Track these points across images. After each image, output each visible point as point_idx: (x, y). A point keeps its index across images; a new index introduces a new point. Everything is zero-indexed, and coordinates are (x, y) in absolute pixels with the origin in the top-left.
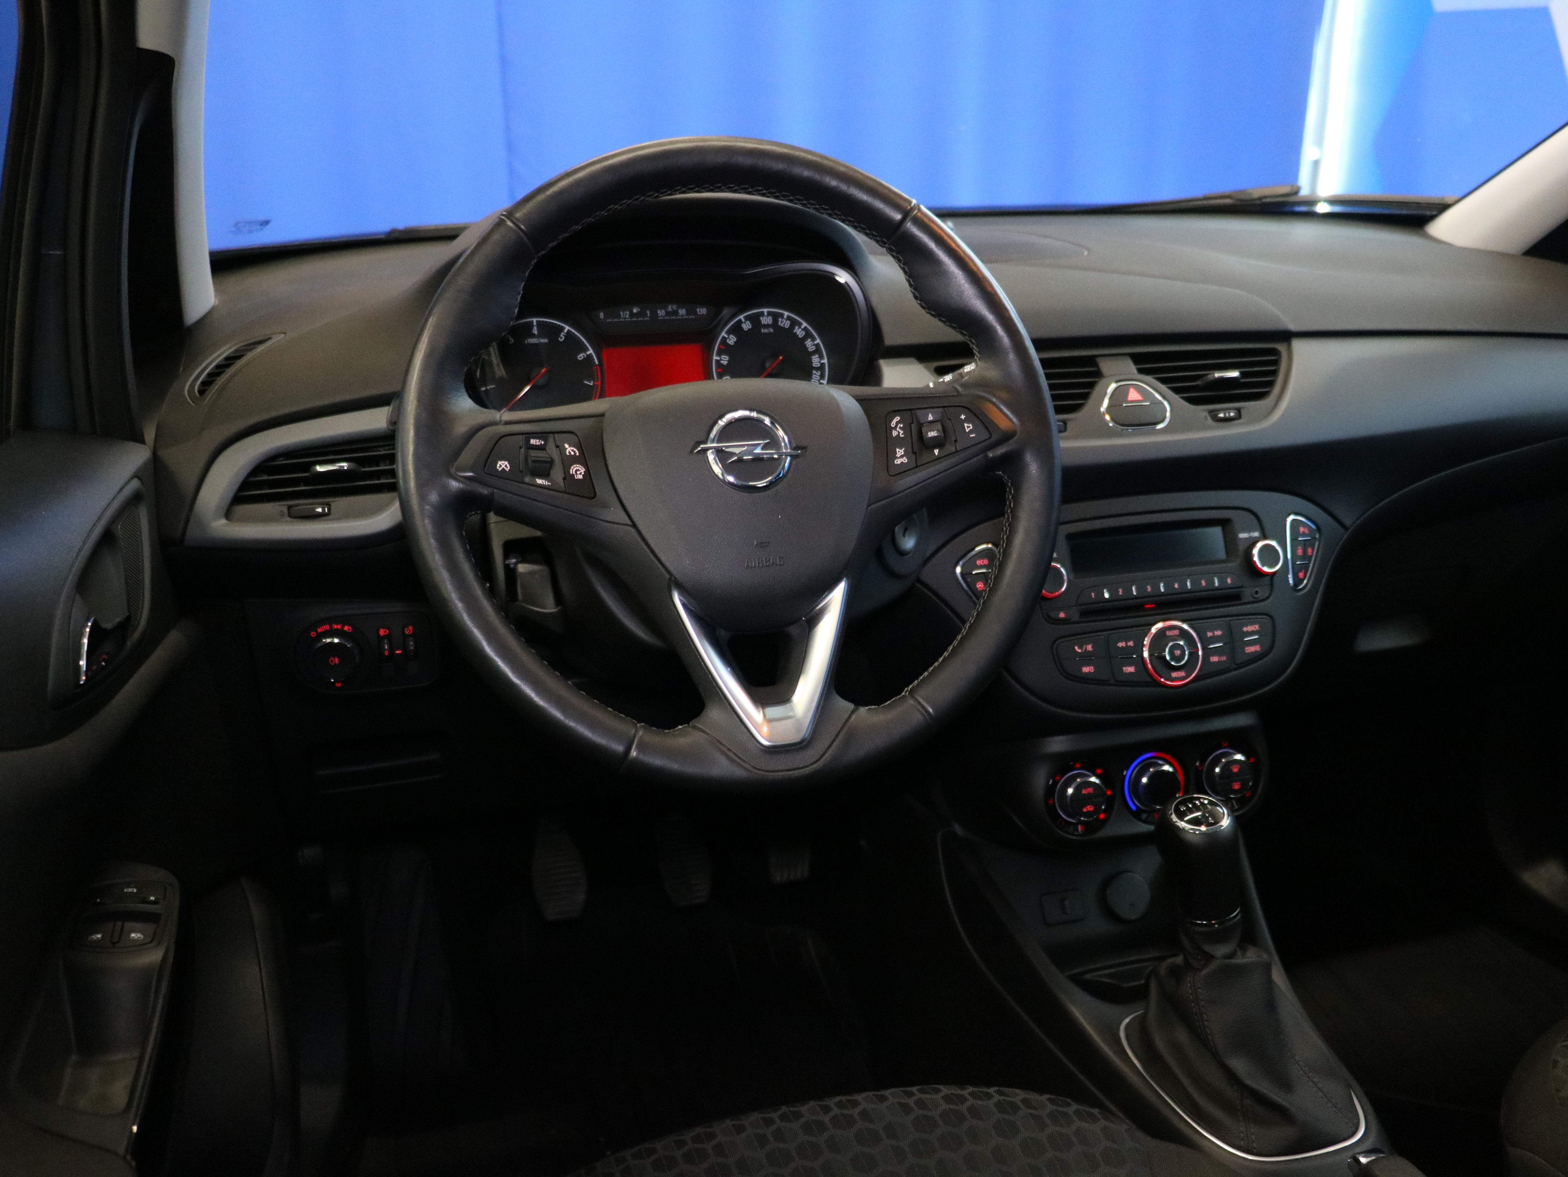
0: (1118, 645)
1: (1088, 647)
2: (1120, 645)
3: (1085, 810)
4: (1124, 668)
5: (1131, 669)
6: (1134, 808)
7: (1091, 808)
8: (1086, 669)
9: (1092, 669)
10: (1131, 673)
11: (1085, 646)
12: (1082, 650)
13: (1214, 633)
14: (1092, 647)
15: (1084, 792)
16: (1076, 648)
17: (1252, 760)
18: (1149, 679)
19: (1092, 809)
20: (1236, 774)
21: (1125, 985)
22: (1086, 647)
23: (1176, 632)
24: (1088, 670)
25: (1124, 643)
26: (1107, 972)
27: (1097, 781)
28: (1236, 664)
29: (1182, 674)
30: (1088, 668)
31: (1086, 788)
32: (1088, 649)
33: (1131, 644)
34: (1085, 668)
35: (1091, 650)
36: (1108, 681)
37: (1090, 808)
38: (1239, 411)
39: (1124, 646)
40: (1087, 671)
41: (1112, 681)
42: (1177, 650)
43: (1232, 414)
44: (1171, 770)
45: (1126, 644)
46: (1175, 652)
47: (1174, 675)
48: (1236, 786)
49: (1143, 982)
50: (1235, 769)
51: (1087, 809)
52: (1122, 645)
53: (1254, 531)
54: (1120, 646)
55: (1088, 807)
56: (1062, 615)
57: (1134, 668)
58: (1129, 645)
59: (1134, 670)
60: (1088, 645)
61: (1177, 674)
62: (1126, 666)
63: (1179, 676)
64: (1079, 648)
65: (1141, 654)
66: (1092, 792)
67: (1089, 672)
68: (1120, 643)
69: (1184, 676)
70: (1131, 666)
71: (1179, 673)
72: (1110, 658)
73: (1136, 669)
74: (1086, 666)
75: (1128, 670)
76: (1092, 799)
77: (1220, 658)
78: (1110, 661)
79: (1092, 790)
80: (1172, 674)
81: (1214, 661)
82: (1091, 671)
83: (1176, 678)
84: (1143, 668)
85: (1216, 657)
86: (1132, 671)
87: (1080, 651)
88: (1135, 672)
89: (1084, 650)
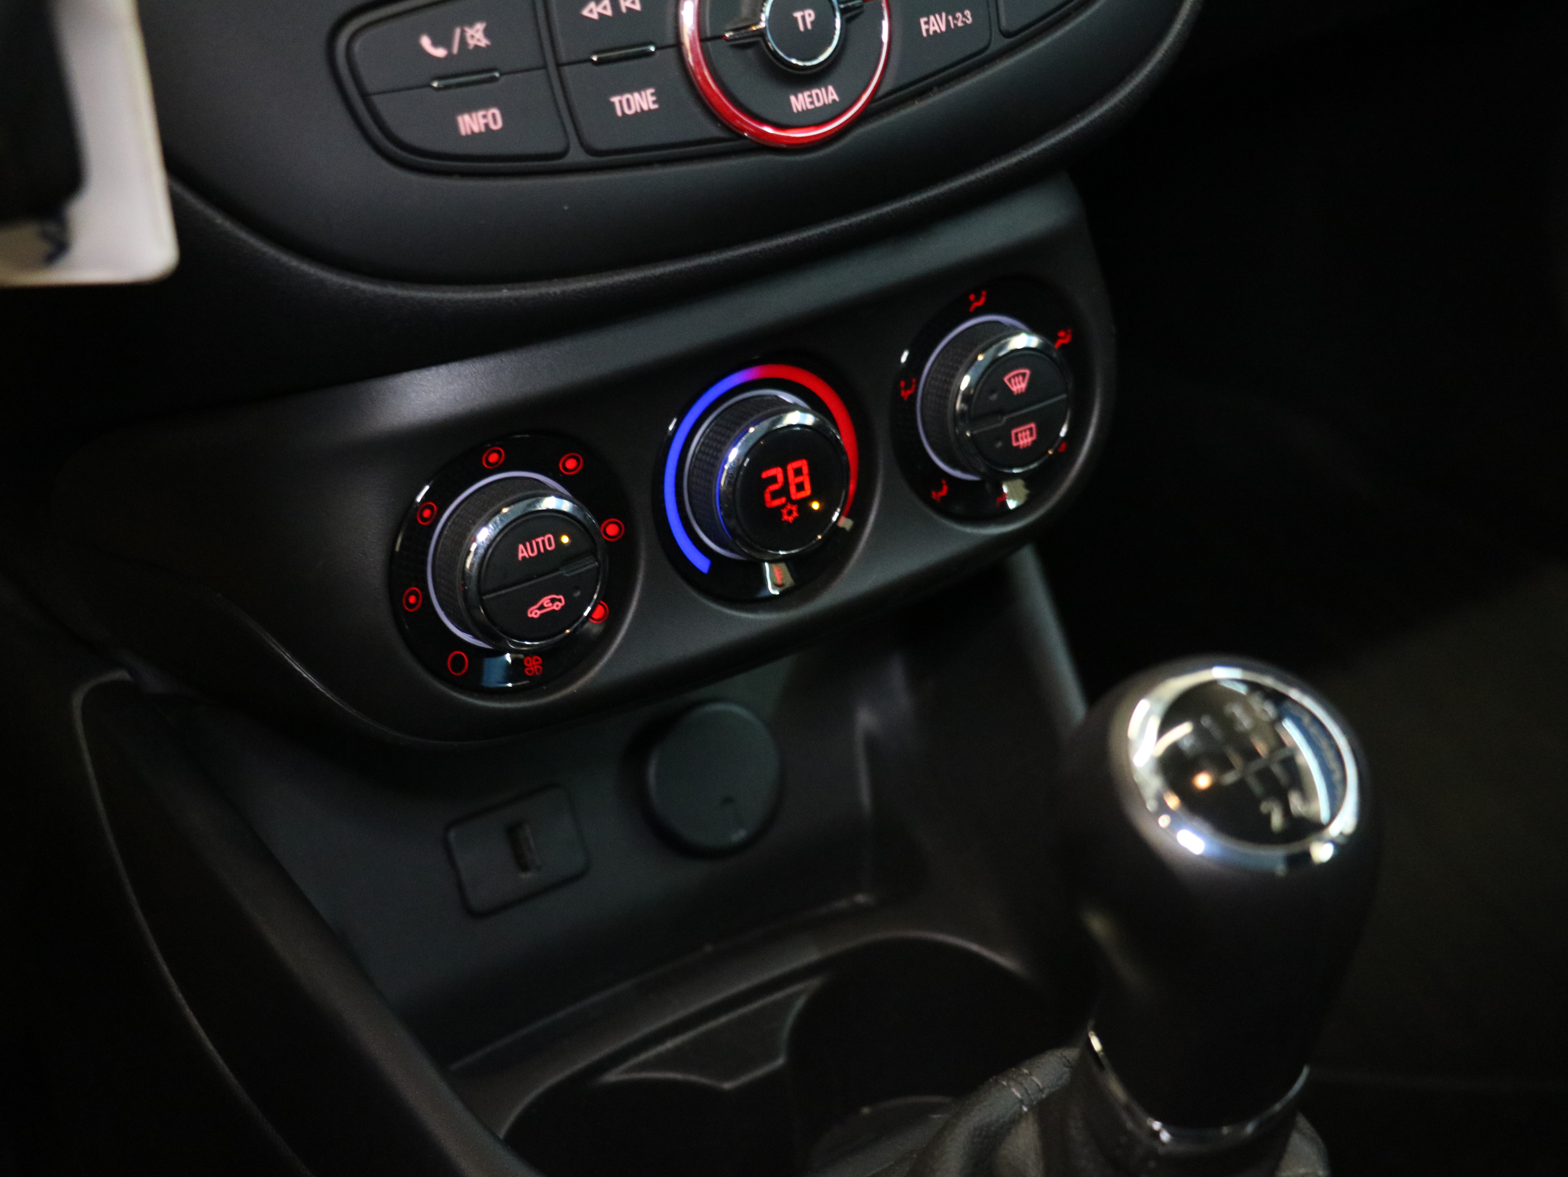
0: (585, 12)
1: (469, 32)
2: (593, 11)
3: (534, 613)
4: (615, 100)
5: (643, 100)
6: (702, 563)
7: (553, 601)
8: (471, 123)
9: (494, 115)
10: (643, 115)
11: (458, 32)
12: (448, 45)
14: (487, 33)
15: (523, 552)
16: (426, 42)
17: (1064, 337)
18: (714, 131)
19: (557, 606)
20: (1021, 395)
21: (727, 1086)
22: (463, 33)
24: (482, 121)
25: (606, 2)
26: (670, 1044)
27: (566, 506)
28: (1007, 35)
29: (827, 94)
30: (481, 113)
31: (528, 538)
32: (472, 43)
33: (632, 3)
34: (466, 117)
35: (484, 42)
36: (562, 155)
37: (552, 603)
39: (609, 12)
40: (476, 129)
41: (577, 156)
42: (802, 8)
44: (809, 419)
45: (615, 6)
46: (798, 15)
47: (800, 102)
48: (1024, 437)
49: (780, 1061)
50: (1018, 385)
51: (542, 607)
52: (600, 9)
54: (595, 16)
55: (545, 601)
57: (652, 94)
58: (628, 9)
59: (654, 102)
60: (471, 24)
61: (810, 96)
62: (621, 92)
63: (818, 104)
64: (436, 44)
65: (671, 40)
66: (550, 545)
67: (483, 129)
68: (592, 5)
69: (834, 101)
70: (638, 87)
71: (815, 92)
72: (559, 65)
73: (659, 97)
74: (471, 107)
75: (629, 107)
76: (556, 570)
77: (950, 18)
78: (560, 76)
79: (549, 539)
80: (793, 98)
81: (931, 33)
82: (493, 127)
83: (805, 112)
84: (683, 91)
85: (938, 16)
86: (645, 108)
87: (440, 52)
88: (655, 110)
89: (455, 48)
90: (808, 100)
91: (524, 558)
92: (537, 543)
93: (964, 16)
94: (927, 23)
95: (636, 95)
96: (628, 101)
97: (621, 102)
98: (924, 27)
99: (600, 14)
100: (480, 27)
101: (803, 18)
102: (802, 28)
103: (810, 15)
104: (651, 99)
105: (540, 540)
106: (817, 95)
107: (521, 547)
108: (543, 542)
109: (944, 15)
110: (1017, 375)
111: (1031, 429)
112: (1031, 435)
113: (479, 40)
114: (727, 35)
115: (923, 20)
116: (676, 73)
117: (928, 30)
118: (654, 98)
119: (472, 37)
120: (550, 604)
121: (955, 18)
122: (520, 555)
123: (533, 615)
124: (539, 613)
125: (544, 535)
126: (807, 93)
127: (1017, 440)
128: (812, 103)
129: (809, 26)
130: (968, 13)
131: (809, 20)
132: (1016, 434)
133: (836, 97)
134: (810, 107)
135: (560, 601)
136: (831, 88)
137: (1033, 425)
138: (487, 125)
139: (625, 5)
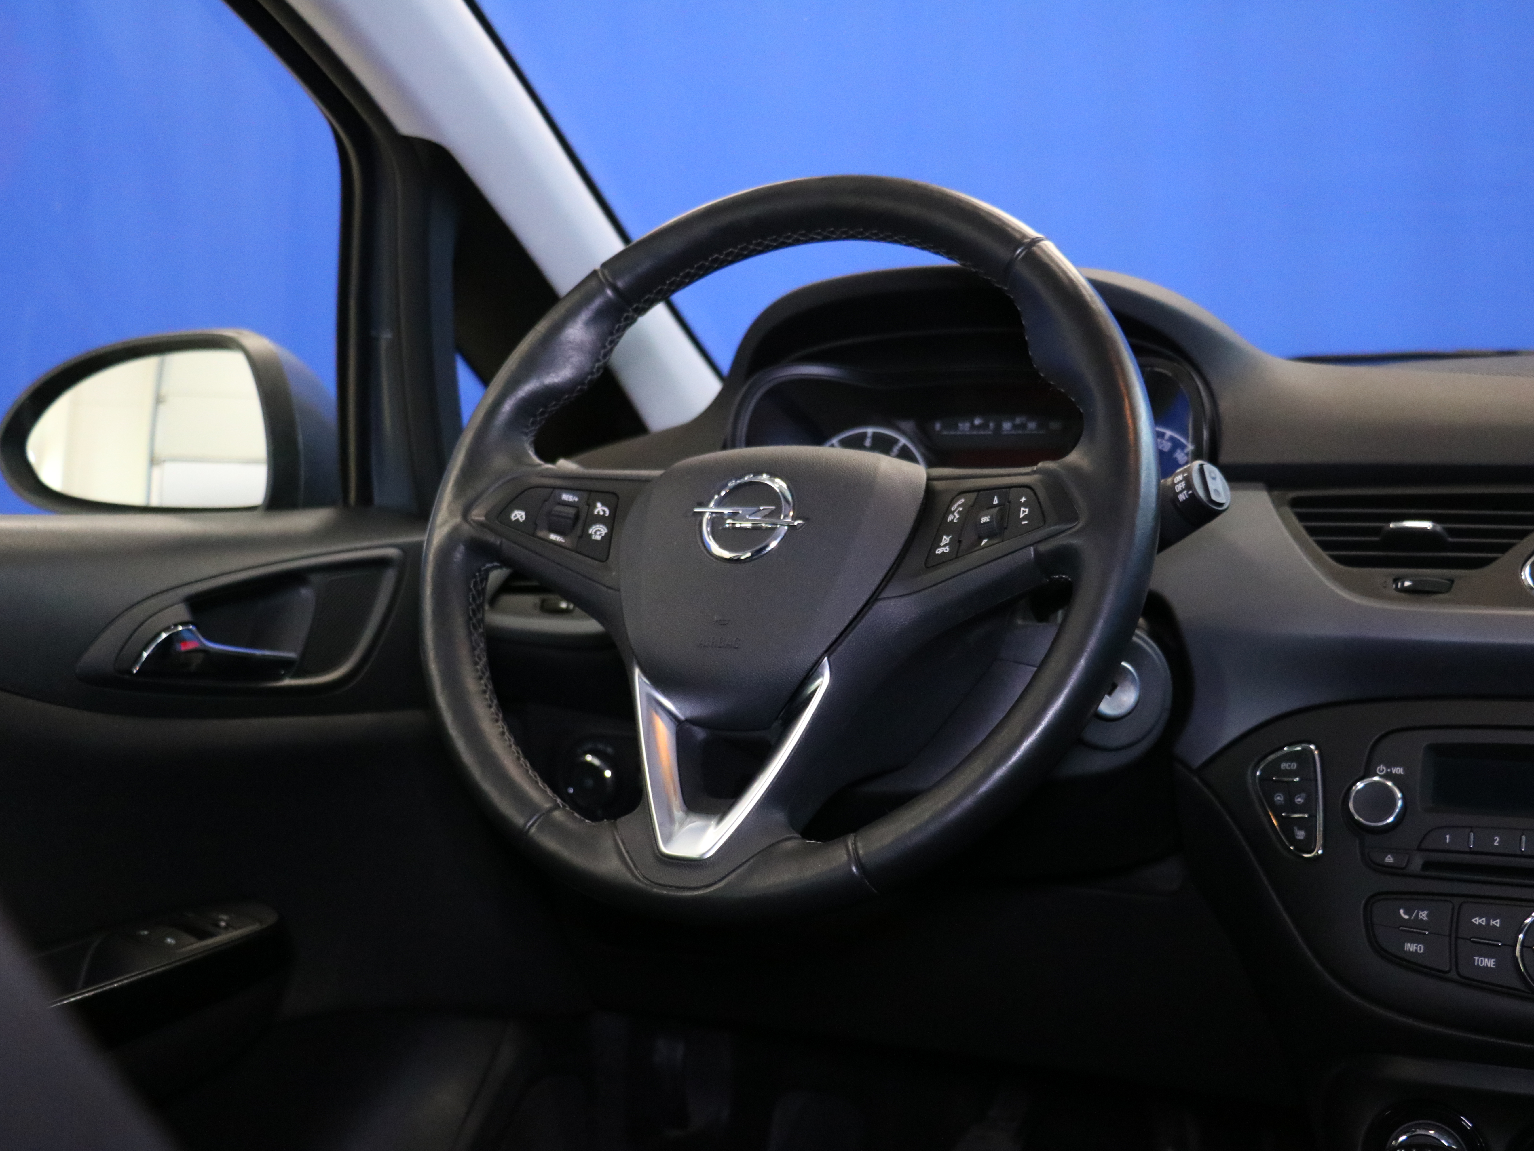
0: (1473, 921)
1: (1421, 913)
2: (1477, 921)
4: (1476, 958)
5: (1490, 963)
8: (1410, 947)
9: (1420, 948)
10: (1487, 968)
11: (1416, 912)
12: (1410, 915)
14: (1428, 916)
16: (1402, 911)
18: (1519, 985)
22: (1418, 913)
24: (1415, 948)
25: (1484, 919)
30: (1415, 945)
32: (1420, 917)
33: (1497, 923)
34: (1409, 944)
35: (1425, 919)
36: (1446, 973)
39: (1484, 924)
40: (1411, 950)
41: (1453, 975)
45: (1488, 922)
52: (1480, 921)
54: (1477, 923)
56: (1390, 859)
57: (1494, 961)
58: (1493, 925)
59: (1494, 965)
60: (1423, 911)
62: (1480, 956)
64: (1405, 913)
65: (1510, 945)
67: (1414, 951)
68: (1477, 918)
70: (1489, 957)
72: (1456, 937)
73: (1497, 963)
74: (1412, 941)
75: (1482, 963)
78: (1456, 942)
82: (1419, 951)
86: (1489, 965)
87: (1406, 917)
88: (1493, 968)
89: (1413, 918)
95: (1486, 960)
96: (1482, 961)
97: (1478, 960)
99: (1480, 923)
100: (1426, 912)
104: (1493, 963)
113: (1424, 917)
116: (1509, 954)
119: (1421, 915)
138: (1416, 950)
139: (1492, 922)
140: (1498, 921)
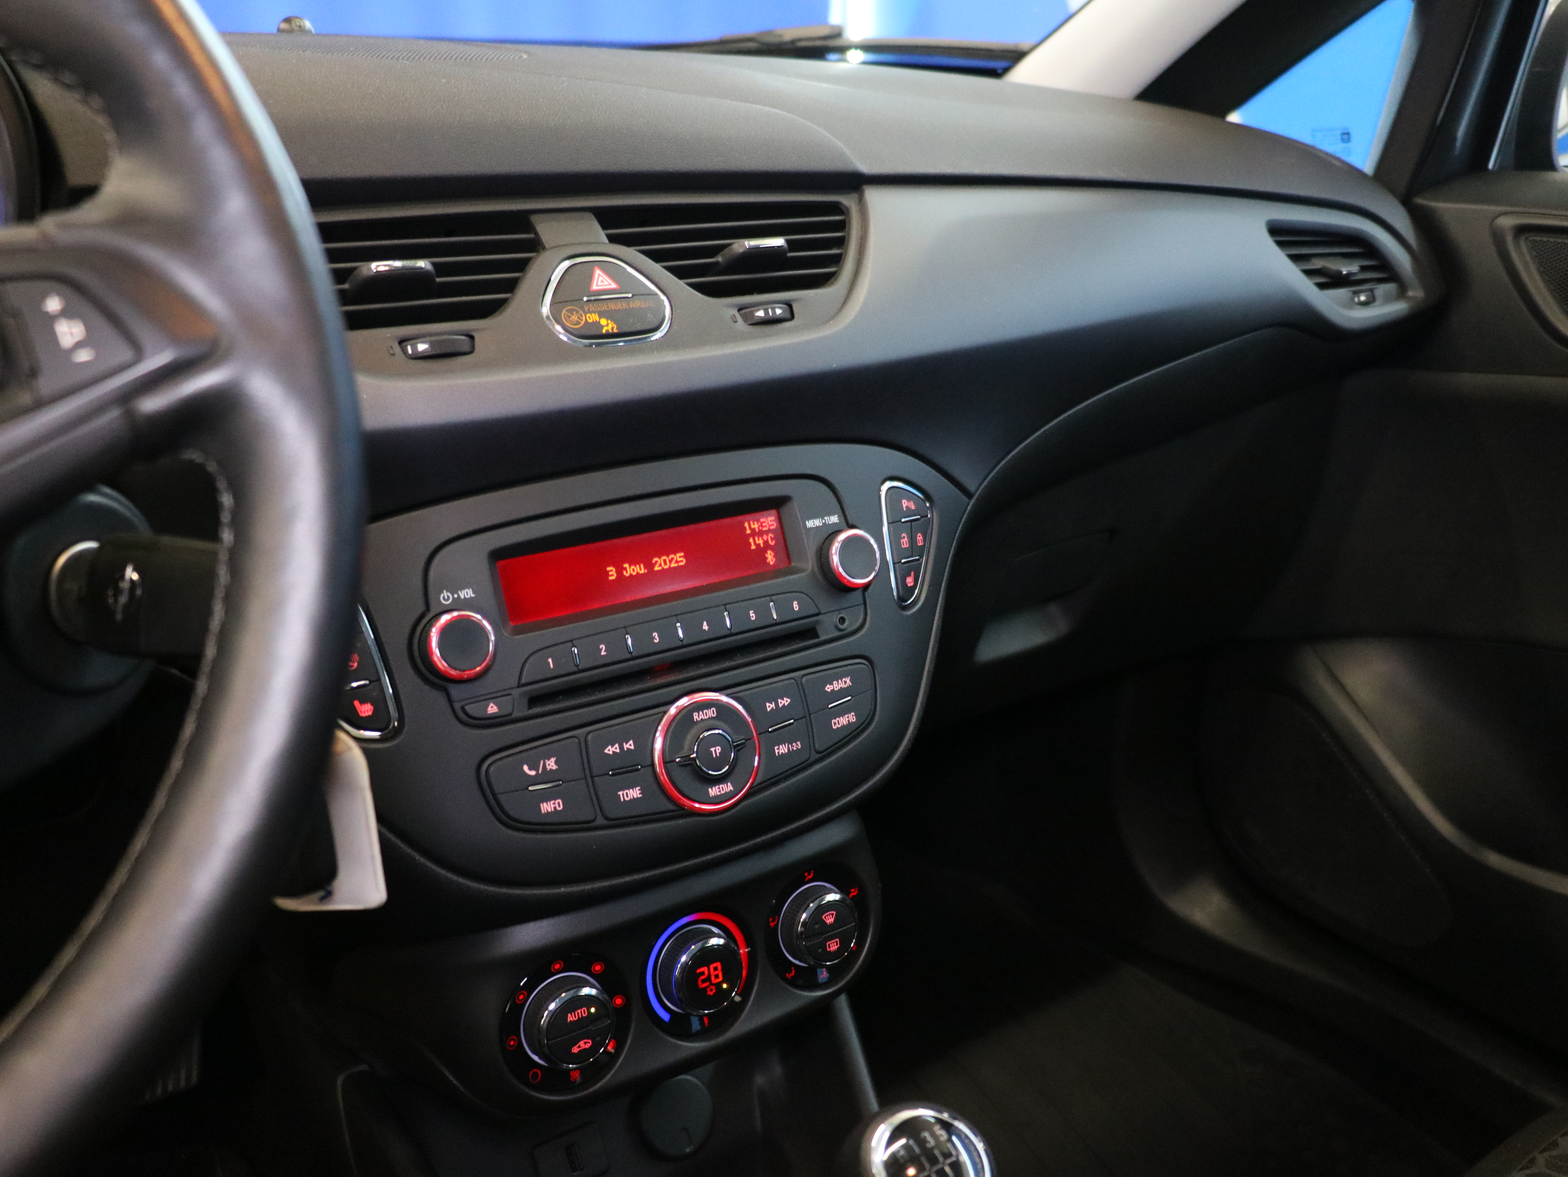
0: (606, 751)
1: (548, 762)
2: (610, 750)
3: (575, 1050)
4: (620, 793)
5: (634, 793)
6: (665, 1016)
7: (585, 1043)
8: (547, 807)
9: (559, 803)
10: (634, 800)
11: (542, 763)
12: (537, 770)
13: (777, 704)
14: (556, 763)
15: (571, 1018)
16: (526, 768)
17: (854, 892)
18: (671, 807)
19: (588, 1046)
20: (831, 925)
22: (544, 763)
23: (711, 713)
24: (553, 806)
25: (617, 745)
27: (593, 992)
28: (818, 752)
29: (727, 787)
30: (552, 802)
31: (573, 1010)
32: (548, 768)
33: (630, 745)
34: (545, 804)
35: (555, 767)
36: (593, 821)
37: (584, 1044)
38: (789, 305)
39: (618, 751)
40: (549, 810)
41: (600, 821)
42: (715, 746)
43: (779, 311)
44: (721, 941)
45: (621, 747)
46: (713, 749)
47: (714, 791)
48: (833, 946)
50: (830, 920)
51: (579, 1047)
52: (613, 749)
53: (830, 514)
54: (611, 753)
55: (582, 1043)
56: (492, 709)
57: (639, 790)
58: (627, 748)
59: (640, 794)
60: (549, 759)
61: (719, 788)
62: (623, 790)
63: (722, 792)
64: (530, 769)
65: (649, 763)
66: (585, 1013)
67: (553, 810)
68: (610, 747)
69: (731, 790)
70: (632, 787)
71: (721, 786)
72: (592, 777)
73: (643, 791)
74: (547, 800)
75: (627, 796)
76: (587, 1026)
77: (790, 746)
78: (593, 782)
79: (584, 1010)
80: (710, 790)
81: (780, 754)
82: (558, 809)
83: (716, 797)
84: (655, 787)
85: (783, 745)
86: (635, 796)
87: (533, 773)
88: (640, 798)
89: (540, 772)
90: (718, 790)
91: (570, 1021)
92: (578, 1013)
93: (797, 744)
94: (778, 749)
95: (631, 790)
96: (627, 793)
97: (623, 794)
98: (777, 751)
99: (613, 752)
100: (553, 760)
101: (715, 751)
102: (714, 756)
103: (718, 749)
104: (638, 792)
105: (579, 1011)
106: (722, 788)
107: (569, 1015)
108: (581, 1012)
109: (787, 744)
110: (829, 915)
111: (837, 942)
112: (837, 944)
113: (552, 766)
114: (677, 760)
115: (776, 748)
116: (651, 779)
117: (778, 753)
118: (640, 792)
119: (549, 765)
120: (584, 1045)
121: (792, 746)
122: (569, 1020)
123: (575, 1051)
124: (578, 1050)
125: (581, 1008)
126: (717, 787)
127: (829, 947)
128: (720, 791)
129: (718, 755)
130: (799, 743)
131: (718, 752)
132: (829, 945)
133: (732, 788)
134: (719, 794)
135: (589, 1043)
136: (729, 784)
137: (838, 940)
138: (555, 808)
139: (626, 746)
140: (631, 742)
